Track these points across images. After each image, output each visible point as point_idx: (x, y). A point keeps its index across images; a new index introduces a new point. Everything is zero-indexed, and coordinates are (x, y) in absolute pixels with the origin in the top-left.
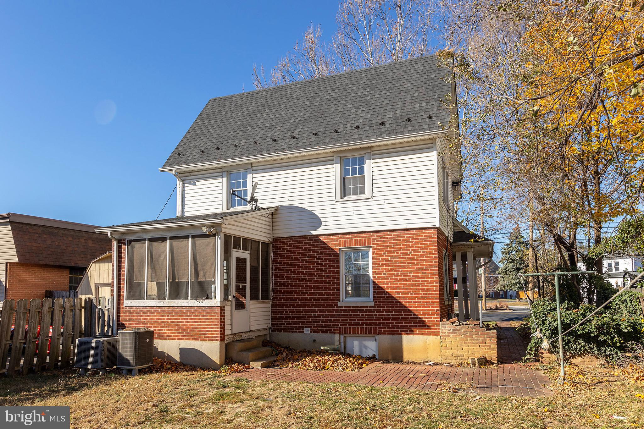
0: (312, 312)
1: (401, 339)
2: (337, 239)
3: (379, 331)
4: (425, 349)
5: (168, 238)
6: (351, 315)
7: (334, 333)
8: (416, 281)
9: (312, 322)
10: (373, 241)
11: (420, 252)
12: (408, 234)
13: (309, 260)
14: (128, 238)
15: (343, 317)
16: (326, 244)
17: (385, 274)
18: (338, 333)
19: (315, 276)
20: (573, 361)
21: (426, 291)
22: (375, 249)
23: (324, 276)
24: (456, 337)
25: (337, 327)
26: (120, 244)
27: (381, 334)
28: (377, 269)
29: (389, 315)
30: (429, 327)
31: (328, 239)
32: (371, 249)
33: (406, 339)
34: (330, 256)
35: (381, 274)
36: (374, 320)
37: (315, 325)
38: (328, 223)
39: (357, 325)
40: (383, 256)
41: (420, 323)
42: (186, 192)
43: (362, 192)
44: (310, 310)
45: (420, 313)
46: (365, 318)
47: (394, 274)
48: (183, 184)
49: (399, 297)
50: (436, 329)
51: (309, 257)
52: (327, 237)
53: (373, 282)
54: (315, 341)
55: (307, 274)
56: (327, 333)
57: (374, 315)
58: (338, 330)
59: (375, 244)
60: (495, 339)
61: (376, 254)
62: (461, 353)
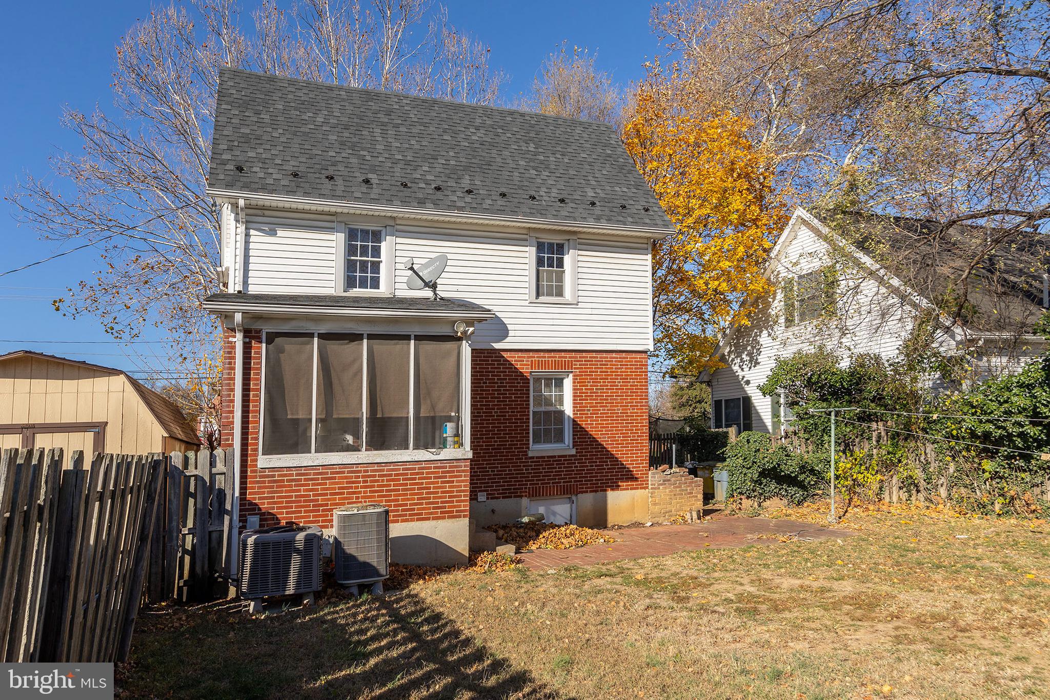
0: (489, 468)
1: (606, 497)
2: (528, 357)
3: (580, 488)
4: (632, 508)
6: (544, 469)
7: (521, 497)
8: (624, 420)
9: (488, 483)
10: (575, 365)
11: (630, 382)
12: (617, 358)
13: (486, 387)
15: (534, 473)
16: (512, 365)
17: (589, 410)
18: (526, 496)
19: (495, 412)
20: (765, 504)
21: (635, 433)
22: (577, 376)
23: (508, 412)
24: (665, 488)
25: (526, 488)
27: (582, 492)
28: (579, 403)
29: (593, 466)
30: (636, 479)
31: (515, 357)
32: (571, 375)
33: (611, 495)
34: (518, 383)
35: (584, 410)
36: (575, 474)
37: (493, 486)
38: (518, 333)
39: (553, 483)
40: (587, 386)
41: (628, 475)
42: (252, 246)
43: (560, 293)
44: (487, 464)
45: (628, 461)
46: (563, 471)
47: (600, 410)
48: (246, 228)
49: (606, 441)
50: (644, 481)
51: (486, 383)
52: (513, 354)
53: (574, 421)
54: (493, 511)
55: (482, 409)
56: (511, 497)
57: (575, 467)
58: (526, 492)
59: (577, 368)
60: (702, 488)
61: (578, 382)
62: (669, 508)
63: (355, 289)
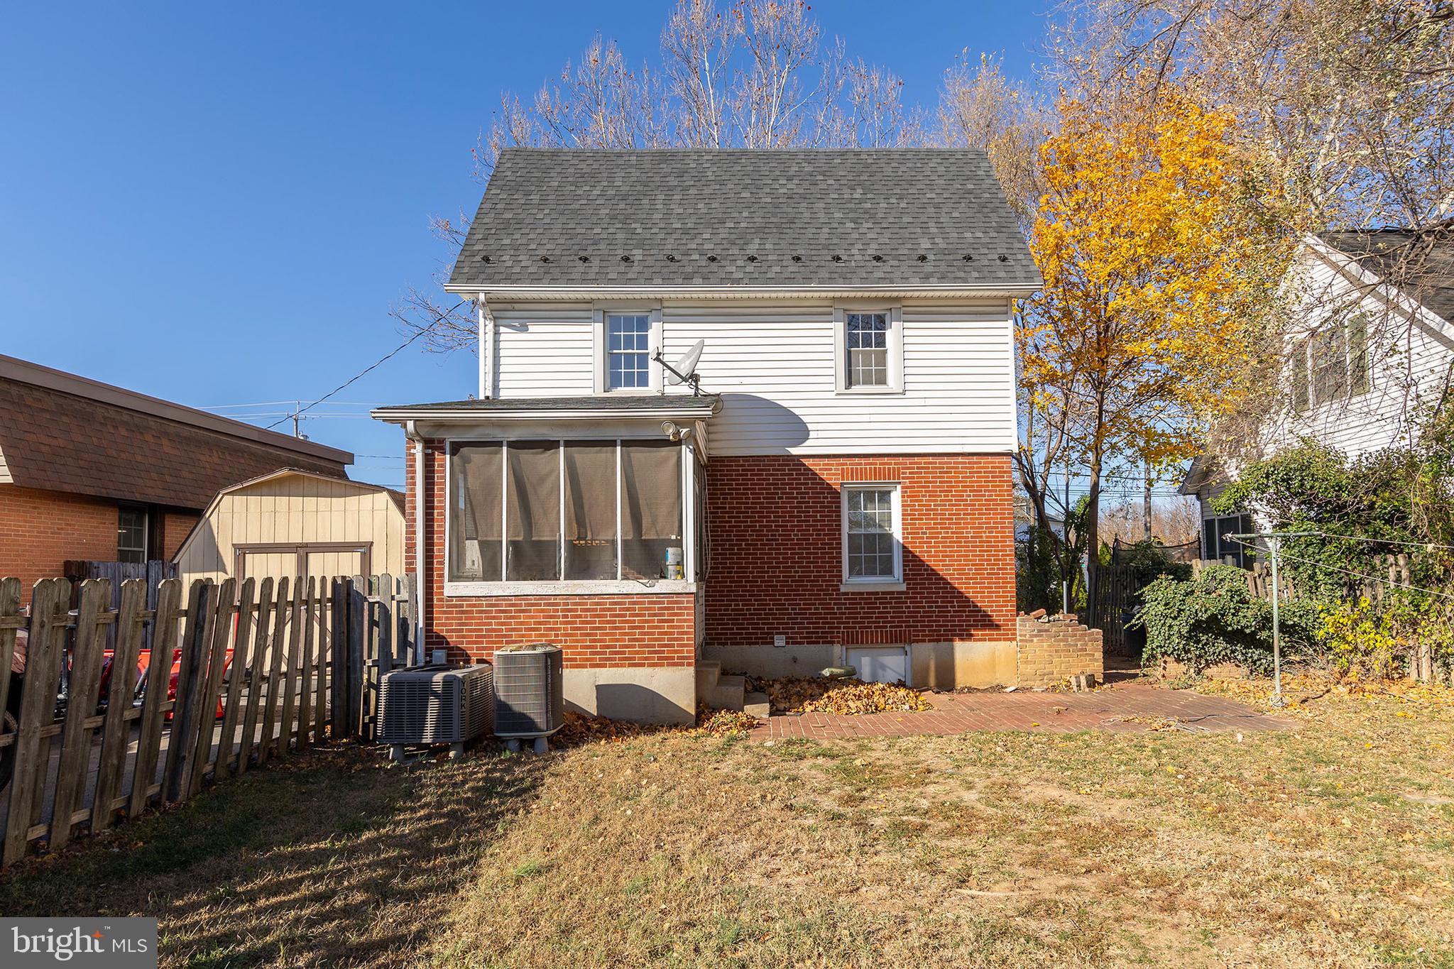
0: (789, 605)
1: (952, 649)
2: (838, 465)
3: (914, 636)
4: (992, 664)
5: (562, 443)
6: (864, 608)
7: (832, 643)
8: (977, 547)
9: (788, 624)
10: (903, 473)
11: (984, 496)
12: (965, 463)
13: (783, 503)
14: (450, 437)
15: (849, 613)
16: (816, 474)
17: (925, 533)
18: (838, 642)
19: (795, 535)
20: (1207, 672)
21: (994, 565)
22: (907, 487)
23: (812, 535)
24: (1042, 641)
25: (838, 632)
26: (430, 451)
27: (918, 641)
28: (910, 524)
29: (932, 607)
30: (998, 627)
31: (820, 465)
32: (899, 487)
33: (961, 648)
34: (824, 498)
35: (918, 533)
36: (906, 617)
37: (794, 628)
38: (821, 434)
39: (875, 627)
40: (922, 501)
41: (985, 621)
42: (502, 345)
43: (882, 380)
44: (785, 600)
45: (984, 602)
46: (889, 613)
47: (941, 533)
48: (495, 326)
49: (950, 574)
50: (1010, 630)
51: (782, 498)
52: (817, 461)
53: (904, 547)
54: (795, 660)
55: (778, 531)
56: (818, 643)
57: (906, 607)
58: (839, 637)
59: (908, 478)
60: (1101, 643)
61: (908, 496)
62: (1048, 668)
63: (619, 389)
